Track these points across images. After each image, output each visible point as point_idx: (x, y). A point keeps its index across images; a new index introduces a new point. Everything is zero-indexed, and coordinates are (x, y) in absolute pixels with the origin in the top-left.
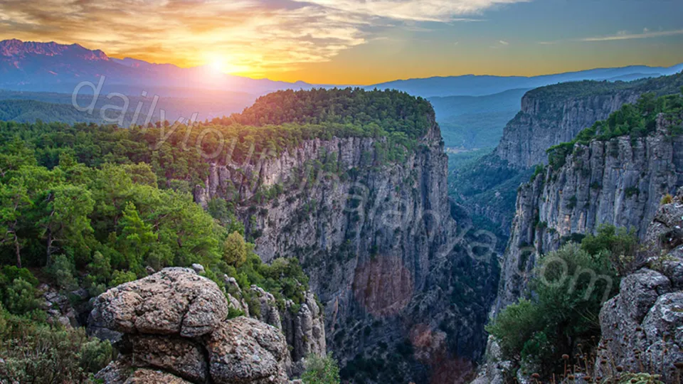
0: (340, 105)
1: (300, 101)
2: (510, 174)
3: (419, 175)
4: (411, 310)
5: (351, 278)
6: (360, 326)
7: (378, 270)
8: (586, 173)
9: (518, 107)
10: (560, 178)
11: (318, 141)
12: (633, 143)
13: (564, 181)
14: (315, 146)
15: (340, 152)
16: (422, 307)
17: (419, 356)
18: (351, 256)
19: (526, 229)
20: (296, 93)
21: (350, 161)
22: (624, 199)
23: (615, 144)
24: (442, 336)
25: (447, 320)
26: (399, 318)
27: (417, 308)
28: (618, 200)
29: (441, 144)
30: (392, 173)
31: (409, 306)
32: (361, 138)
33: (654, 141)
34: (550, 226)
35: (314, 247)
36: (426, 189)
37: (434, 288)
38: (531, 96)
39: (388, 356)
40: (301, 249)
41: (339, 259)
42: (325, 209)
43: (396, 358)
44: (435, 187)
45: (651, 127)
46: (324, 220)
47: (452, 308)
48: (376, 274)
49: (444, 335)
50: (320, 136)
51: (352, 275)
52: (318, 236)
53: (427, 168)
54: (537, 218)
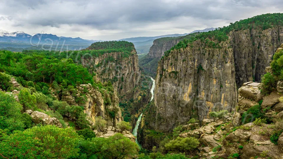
0: (112, 45)
1: (102, 44)
2: (152, 59)
3: (132, 60)
4: (132, 92)
5: (117, 85)
6: (120, 96)
7: (124, 83)
8: (174, 57)
9: (153, 44)
10: (168, 59)
11: (108, 53)
12: (184, 50)
13: (169, 59)
14: (107, 55)
15: (113, 56)
16: (135, 91)
17: (135, 102)
18: (117, 80)
19: (161, 71)
20: (101, 42)
21: (115, 58)
22: (183, 62)
23: (180, 50)
24: (140, 97)
25: (141, 93)
26: (129, 94)
27: (134, 91)
28: (181, 63)
29: (136, 53)
30: (126, 60)
31: (132, 91)
32: (118, 52)
33: (188, 49)
34: (166, 70)
35: (108, 79)
36: (134, 64)
37: (138, 87)
38: (155, 41)
39: (128, 103)
40: (105, 79)
41: (114, 81)
42: (110, 70)
43: (129, 103)
44: (136, 63)
45: (187, 46)
46: (110, 72)
47: (142, 91)
48: (123, 84)
49: (141, 97)
50: (108, 52)
51: (118, 85)
52: (109, 76)
53: (133, 59)
54: (163, 69)
